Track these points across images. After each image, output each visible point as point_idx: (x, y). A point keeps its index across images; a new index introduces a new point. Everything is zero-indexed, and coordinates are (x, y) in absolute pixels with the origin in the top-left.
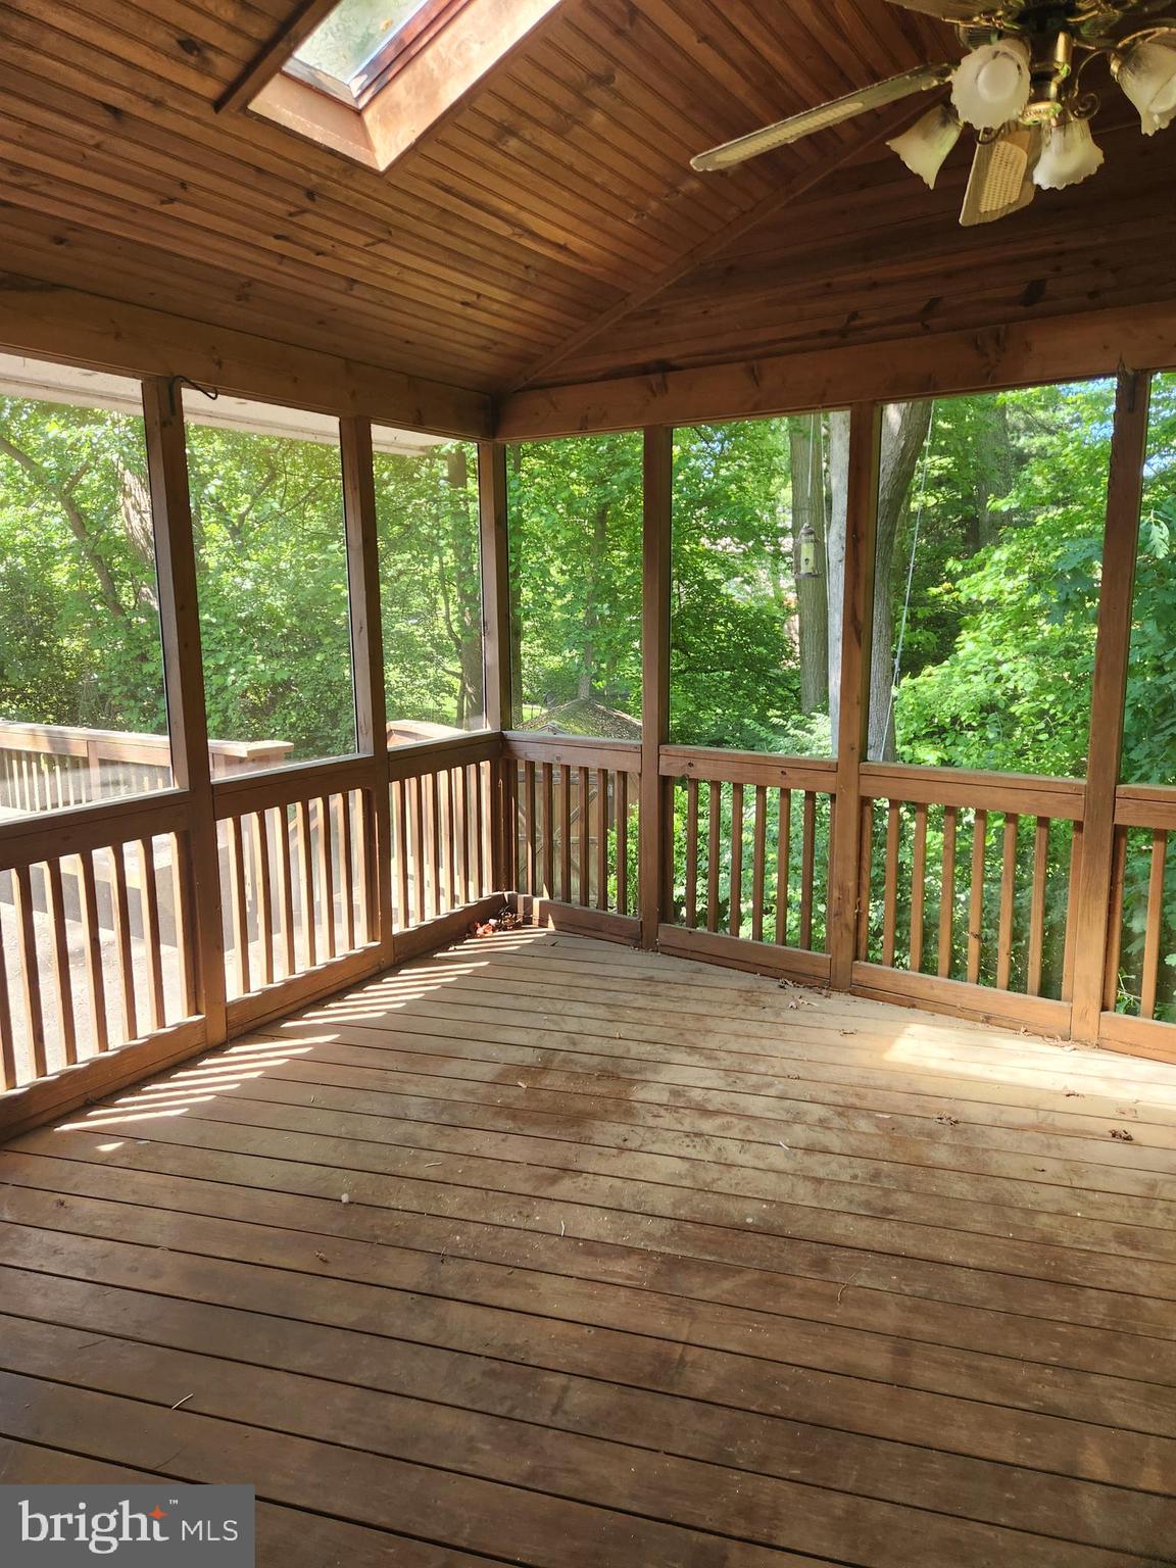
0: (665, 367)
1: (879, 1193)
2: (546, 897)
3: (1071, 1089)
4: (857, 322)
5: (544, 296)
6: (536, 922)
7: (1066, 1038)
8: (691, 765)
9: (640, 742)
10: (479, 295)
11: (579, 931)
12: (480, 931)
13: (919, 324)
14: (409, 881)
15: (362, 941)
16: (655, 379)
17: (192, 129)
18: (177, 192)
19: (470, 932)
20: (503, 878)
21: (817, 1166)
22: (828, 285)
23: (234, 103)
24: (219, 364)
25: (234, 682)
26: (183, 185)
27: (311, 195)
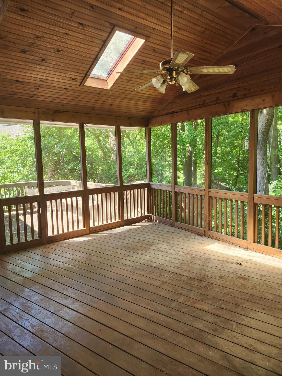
0: (174, 112)
1: (181, 265)
2: (157, 216)
3: (237, 256)
4: (205, 102)
5: (149, 102)
6: (155, 221)
7: (247, 248)
8: (180, 189)
9: (171, 185)
10: (136, 104)
11: (161, 222)
12: (143, 221)
13: (215, 102)
14: (139, 213)
15: (117, 220)
16: (172, 115)
17: (77, 89)
18: (78, 97)
19: (141, 221)
20: (150, 211)
21: (173, 261)
22: (200, 96)
23: (82, 85)
24: (91, 120)
25: (126, 175)
26: (79, 96)
27: (99, 94)
